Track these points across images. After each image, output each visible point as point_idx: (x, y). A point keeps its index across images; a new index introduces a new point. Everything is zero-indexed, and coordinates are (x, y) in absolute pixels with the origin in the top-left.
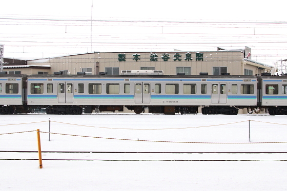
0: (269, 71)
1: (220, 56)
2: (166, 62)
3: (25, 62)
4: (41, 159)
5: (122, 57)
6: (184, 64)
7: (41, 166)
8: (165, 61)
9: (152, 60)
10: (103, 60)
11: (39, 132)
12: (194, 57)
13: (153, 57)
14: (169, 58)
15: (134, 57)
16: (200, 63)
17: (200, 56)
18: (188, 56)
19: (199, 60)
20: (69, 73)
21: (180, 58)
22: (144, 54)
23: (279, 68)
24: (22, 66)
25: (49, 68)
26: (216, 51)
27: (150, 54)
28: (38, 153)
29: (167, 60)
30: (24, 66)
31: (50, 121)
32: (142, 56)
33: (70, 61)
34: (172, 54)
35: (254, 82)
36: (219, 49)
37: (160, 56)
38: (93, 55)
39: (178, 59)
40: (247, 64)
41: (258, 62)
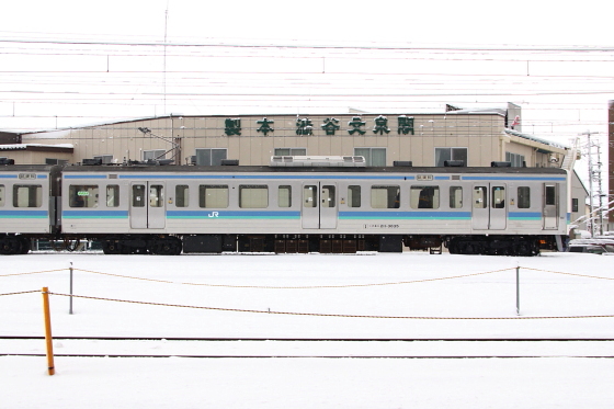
0: (560, 157)
1: (452, 124)
2: (332, 137)
3: (16, 138)
4: (51, 355)
5: (232, 126)
6: (371, 141)
7: (51, 370)
8: (328, 134)
9: (299, 132)
10: (191, 133)
11: (46, 293)
12: (393, 125)
13: (303, 125)
14: (338, 128)
15: (260, 125)
16: (406, 139)
17: (406, 124)
18: (381, 125)
19: (406, 132)
20: (115, 161)
21: (362, 128)
22: (282, 118)
23: (583, 151)
24: (10, 146)
25: (70, 151)
26: (443, 111)
27: (295, 120)
28: (44, 341)
29: (333, 134)
30: (14, 146)
31: (71, 269)
32: (277, 124)
33: (118, 133)
34: (344, 119)
35: (43, 180)
36: (449, 108)
37: (319, 124)
38: (170, 121)
39: (359, 131)
40: (512, 142)
41: (536, 137)
